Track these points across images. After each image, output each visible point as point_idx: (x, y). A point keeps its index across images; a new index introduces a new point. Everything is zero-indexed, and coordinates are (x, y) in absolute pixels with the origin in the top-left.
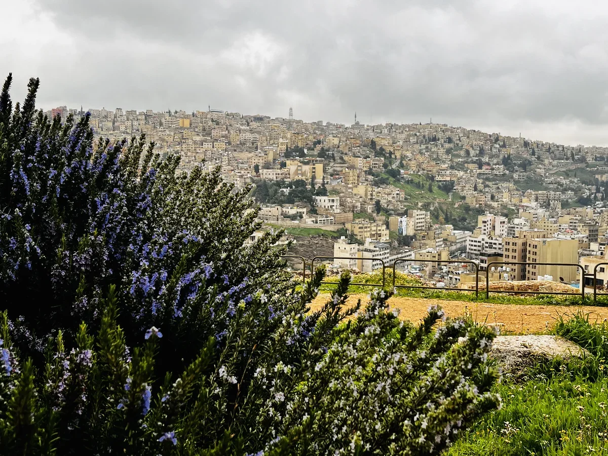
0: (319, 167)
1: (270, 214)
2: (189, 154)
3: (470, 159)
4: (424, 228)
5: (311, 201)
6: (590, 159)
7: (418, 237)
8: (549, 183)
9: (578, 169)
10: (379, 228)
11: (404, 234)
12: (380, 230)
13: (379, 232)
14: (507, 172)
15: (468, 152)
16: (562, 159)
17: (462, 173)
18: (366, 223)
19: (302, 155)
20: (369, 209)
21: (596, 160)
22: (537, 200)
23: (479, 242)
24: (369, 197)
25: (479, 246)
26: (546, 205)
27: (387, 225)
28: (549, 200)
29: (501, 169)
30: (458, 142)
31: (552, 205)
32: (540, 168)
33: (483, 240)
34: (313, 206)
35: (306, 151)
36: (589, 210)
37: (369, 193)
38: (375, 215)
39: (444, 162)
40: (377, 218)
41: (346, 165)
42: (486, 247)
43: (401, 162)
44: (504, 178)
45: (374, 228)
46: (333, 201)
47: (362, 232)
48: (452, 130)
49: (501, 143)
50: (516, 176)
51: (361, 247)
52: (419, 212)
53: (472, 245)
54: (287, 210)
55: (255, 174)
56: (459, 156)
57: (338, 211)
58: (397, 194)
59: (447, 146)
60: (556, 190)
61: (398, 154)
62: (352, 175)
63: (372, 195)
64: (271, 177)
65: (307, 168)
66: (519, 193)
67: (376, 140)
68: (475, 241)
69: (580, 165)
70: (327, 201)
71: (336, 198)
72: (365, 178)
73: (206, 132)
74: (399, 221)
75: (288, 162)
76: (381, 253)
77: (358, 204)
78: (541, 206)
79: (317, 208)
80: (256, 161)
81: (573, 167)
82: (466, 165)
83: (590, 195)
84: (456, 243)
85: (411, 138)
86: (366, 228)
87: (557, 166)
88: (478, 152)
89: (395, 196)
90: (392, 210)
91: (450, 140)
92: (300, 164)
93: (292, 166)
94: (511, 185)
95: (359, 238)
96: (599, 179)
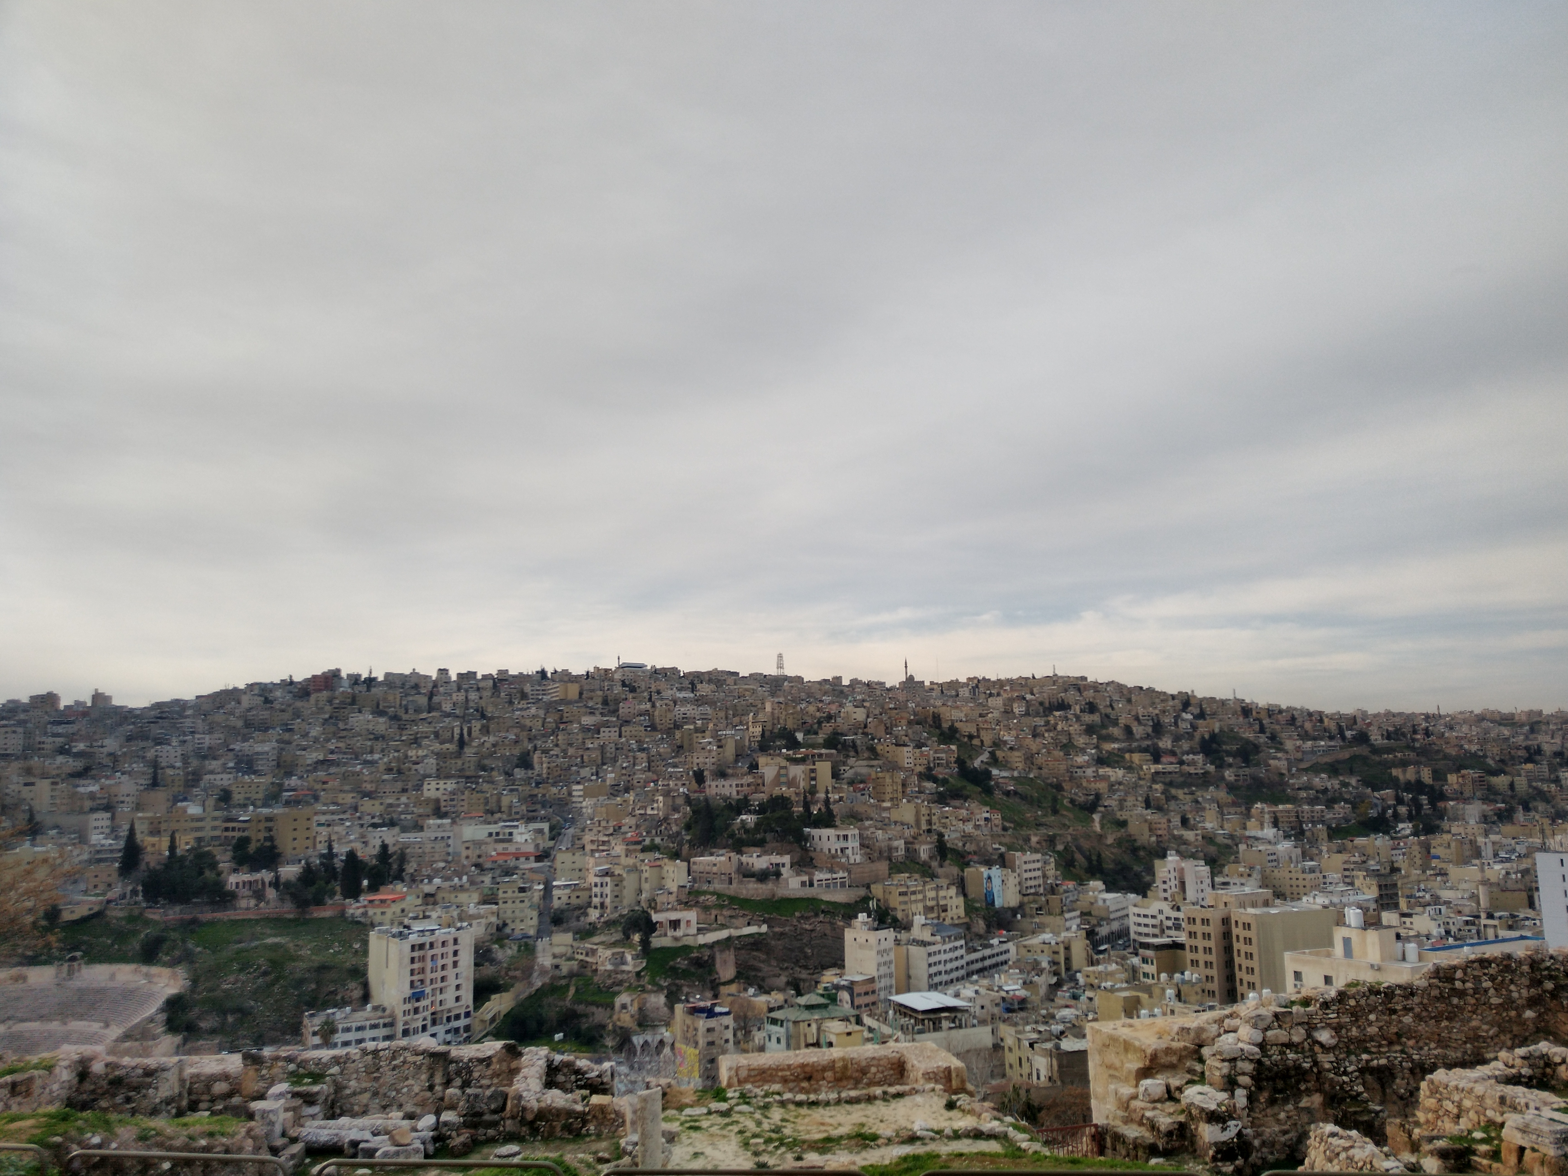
0: (824, 769)
1: (715, 869)
2: (571, 751)
3: (1135, 744)
4: (1041, 890)
5: (801, 839)
6: (1376, 738)
7: (1028, 910)
8: (1299, 789)
9: (1353, 758)
10: (942, 893)
11: (998, 903)
12: (945, 897)
13: (942, 903)
14: (1211, 768)
15: (1128, 730)
16: (1322, 739)
17: (1120, 773)
18: (913, 882)
19: (794, 744)
20: (924, 851)
21: (1389, 737)
22: (1276, 823)
23: (1153, 917)
24: (924, 827)
25: (1154, 926)
26: (1297, 832)
27: (961, 885)
28: (1301, 823)
29: (1199, 763)
30: (1109, 710)
31: (1308, 834)
32: (1279, 759)
33: (1161, 912)
34: (805, 850)
35: (800, 736)
36: (1380, 841)
37: (923, 820)
38: (935, 864)
39: (1083, 751)
40: (940, 871)
41: (880, 762)
42: (1169, 928)
43: (992, 754)
44: (1205, 780)
45: (931, 894)
46: (846, 837)
47: (906, 903)
48: (1096, 687)
49: (1197, 711)
50: (1229, 774)
51: (903, 936)
52: (1029, 856)
53: (1139, 925)
54: (750, 860)
55: (695, 786)
56: (1110, 738)
57: (858, 858)
58: (986, 819)
59: (1088, 718)
60: (1312, 802)
61: (987, 738)
62: (891, 783)
63: (929, 822)
64: (726, 791)
65: (797, 771)
66: (1238, 810)
67: (943, 710)
68: (1145, 916)
69: (1356, 750)
70: (833, 839)
71: (852, 831)
72: (919, 786)
73: (610, 705)
74: (985, 876)
75: (762, 760)
76: (948, 946)
77: (900, 844)
78: (1287, 837)
79: (812, 854)
80: (701, 760)
81: (1346, 755)
82: (1127, 756)
83: (1384, 811)
84: (1109, 921)
85: (1015, 705)
86: (914, 893)
87: (1313, 752)
88: (1150, 730)
89: (982, 823)
90: (975, 853)
91: (1091, 708)
92: (784, 763)
93: (769, 767)
94: (1222, 794)
95: (900, 915)
96: (1401, 777)
